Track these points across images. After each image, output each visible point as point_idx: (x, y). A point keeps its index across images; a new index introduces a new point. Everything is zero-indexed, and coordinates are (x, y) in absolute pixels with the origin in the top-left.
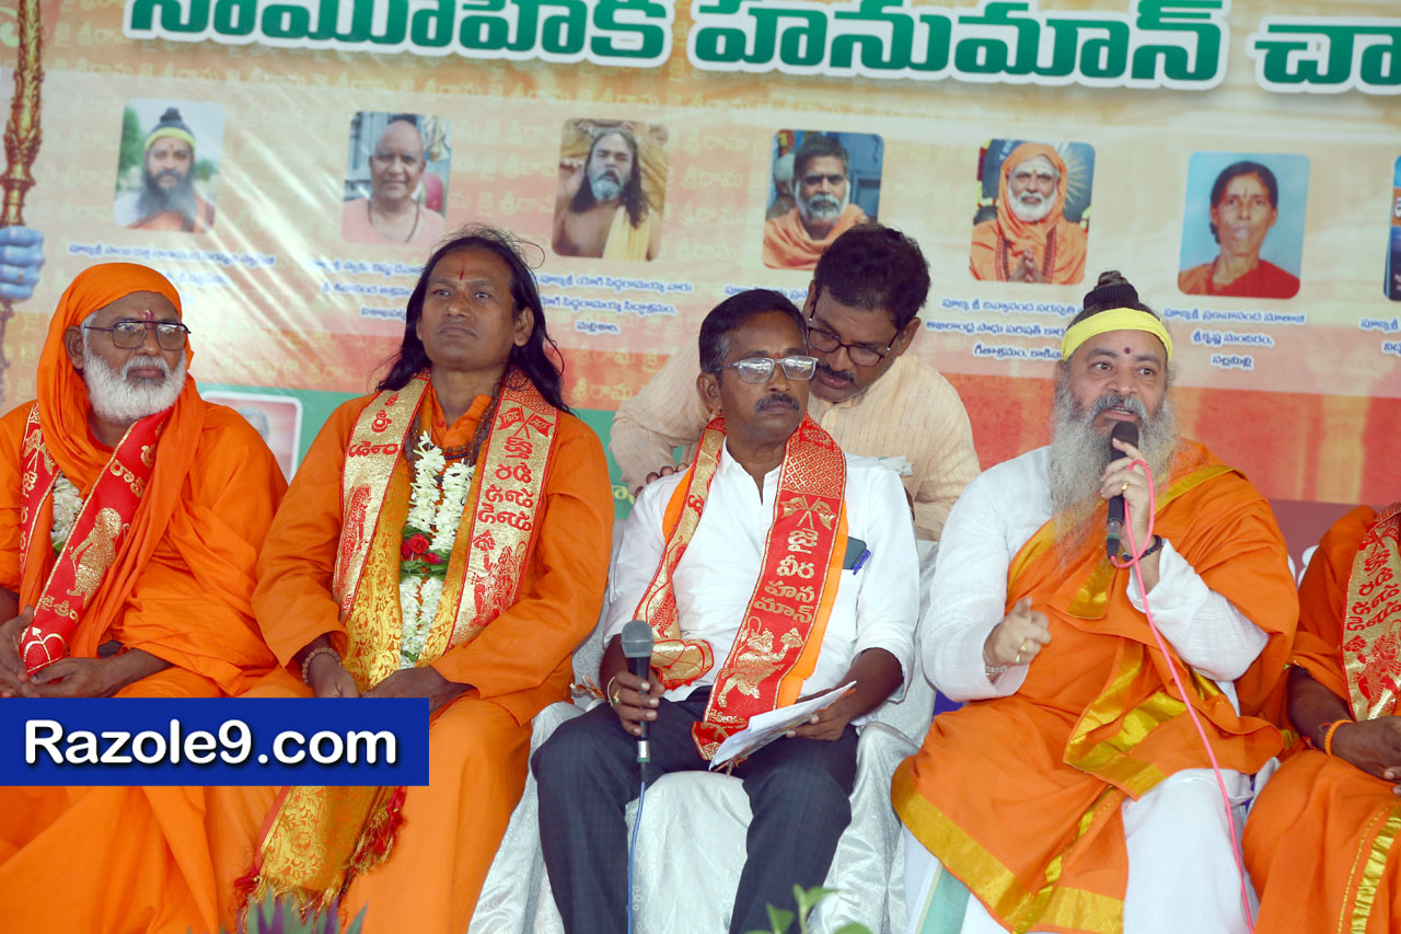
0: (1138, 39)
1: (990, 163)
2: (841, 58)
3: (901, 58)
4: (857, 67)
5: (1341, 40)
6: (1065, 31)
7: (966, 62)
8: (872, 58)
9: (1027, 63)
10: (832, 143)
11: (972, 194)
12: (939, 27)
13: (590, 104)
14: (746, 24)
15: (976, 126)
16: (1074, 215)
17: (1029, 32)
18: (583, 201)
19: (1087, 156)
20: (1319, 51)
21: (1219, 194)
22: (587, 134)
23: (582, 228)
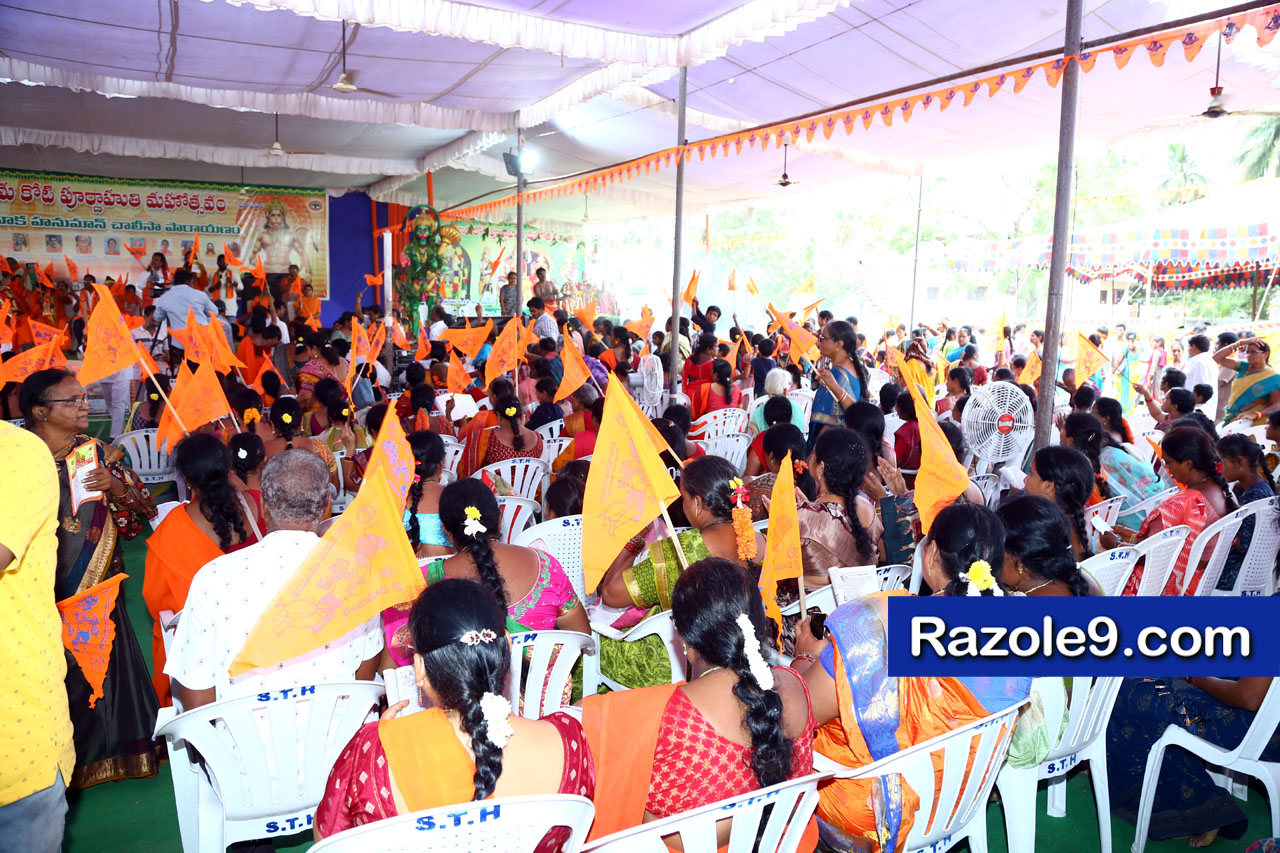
0: (95, 223)
1: (77, 239)
2: (53, 224)
3: (62, 225)
4: (56, 226)
5: (121, 224)
6: (85, 222)
7: (72, 225)
8: (58, 224)
9: (80, 226)
10: (54, 236)
11: (75, 243)
12: (67, 222)
13: (16, 231)
14: (38, 220)
15: (75, 234)
16: (90, 244)
17: (80, 222)
18: (17, 244)
19: (90, 238)
20: (119, 225)
21: (109, 242)
22: (16, 236)
23: (18, 248)
